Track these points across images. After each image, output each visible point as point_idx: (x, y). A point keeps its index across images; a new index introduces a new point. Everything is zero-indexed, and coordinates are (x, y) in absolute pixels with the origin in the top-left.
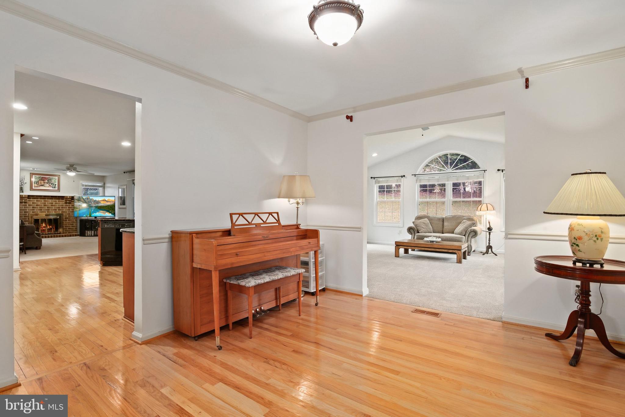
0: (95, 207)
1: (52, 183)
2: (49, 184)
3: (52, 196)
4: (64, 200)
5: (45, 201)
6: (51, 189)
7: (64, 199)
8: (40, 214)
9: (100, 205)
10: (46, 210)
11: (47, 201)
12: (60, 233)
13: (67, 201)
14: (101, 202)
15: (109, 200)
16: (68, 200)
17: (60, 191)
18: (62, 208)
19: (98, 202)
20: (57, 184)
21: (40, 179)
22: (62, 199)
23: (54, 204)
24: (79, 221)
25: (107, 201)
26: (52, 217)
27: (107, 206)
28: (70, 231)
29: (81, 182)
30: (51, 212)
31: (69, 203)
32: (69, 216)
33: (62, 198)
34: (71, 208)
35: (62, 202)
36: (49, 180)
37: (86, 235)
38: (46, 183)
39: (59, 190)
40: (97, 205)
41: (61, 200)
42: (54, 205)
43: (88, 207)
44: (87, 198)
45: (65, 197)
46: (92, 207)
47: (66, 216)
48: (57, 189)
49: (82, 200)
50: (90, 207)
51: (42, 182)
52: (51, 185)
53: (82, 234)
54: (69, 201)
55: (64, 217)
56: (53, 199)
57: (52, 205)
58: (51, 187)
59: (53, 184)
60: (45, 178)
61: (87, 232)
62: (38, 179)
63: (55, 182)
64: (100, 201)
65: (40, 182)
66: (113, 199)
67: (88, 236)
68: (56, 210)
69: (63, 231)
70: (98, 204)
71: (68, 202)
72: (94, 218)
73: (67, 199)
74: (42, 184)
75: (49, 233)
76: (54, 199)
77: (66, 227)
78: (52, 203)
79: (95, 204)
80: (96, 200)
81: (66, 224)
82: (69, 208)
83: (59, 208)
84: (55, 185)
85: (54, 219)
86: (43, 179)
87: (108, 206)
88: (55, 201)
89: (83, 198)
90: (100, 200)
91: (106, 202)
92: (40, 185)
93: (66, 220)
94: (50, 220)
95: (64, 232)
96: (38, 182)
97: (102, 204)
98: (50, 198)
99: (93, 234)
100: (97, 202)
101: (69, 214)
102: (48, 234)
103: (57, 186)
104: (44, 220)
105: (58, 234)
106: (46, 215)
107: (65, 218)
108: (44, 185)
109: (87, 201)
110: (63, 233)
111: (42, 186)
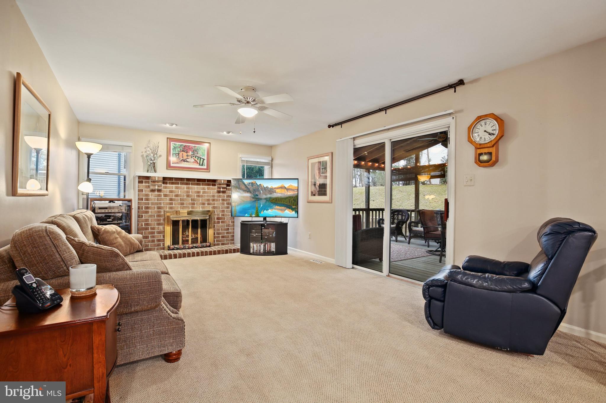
0: (266, 199)
1: (198, 157)
2: (194, 158)
3: (199, 180)
4: (216, 187)
5: (188, 188)
6: (197, 166)
7: (215, 185)
8: (181, 211)
9: (275, 195)
10: (189, 204)
11: (192, 188)
12: (209, 246)
13: (220, 188)
14: (277, 190)
15: (290, 188)
16: (222, 186)
17: (210, 172)
18: (213, 200)
19: (271, 191)
20: (206, 158)
21: (182, 149)
22: (213, 185)
23: (201, 194)
24: (240, 224)
25: (288, 189)
26: (198, 218)
27: (287, 198)
28: (224, 241)
29: (240, 156)
30: (196, 208)
31: (224, 192)
32: (223, 215)
33: (213, 182)
34: (226, 200)
35: (213, 190)
36: (195, 151)
37: (252, 251)
38: (190, 156)
39: (208, 169)
40: (269, 196)
41: (211, 187)
42: (202, 196)
43: (254, 200)
44: (252, 183)
45: (218, 182)
46: (261, 199)
47: (218, 215)
48: (205, 167)
49: (243, 187)
50: (256, 198)
51: (185, 154)
52: (196, 159)
53: (245, 249)
54: (223, 188)
55: (216, 217)
56: (200, 185)
57: (198, 196)
58: (197, 163)
59: (201, 158)
60: (189, 148)
61: (253, 246)
62: (179, 149)
63: (204, 155)
64: (275, 188)
65: (181, 154)
66: (294, 184)
67: (253, 254)
68: (204, 204)
69: (214, 242)
70: (271, 194)
71: (222, 190)
72: (262, 219)
73: (220, 184)
74: (185, 157)
75: (194, 245)
76: (202, 185)
77: (218, 234)
78: (199, 192)
79: (266, 195)
80: (267, 187)
81: (218, 230)
82: (223, 200)
83: (208, 200)
84: (204, 159)
85: (202, 220)
86: (185, 149)
87: (290, 197)
88: (204, 189)
89: (244, 183)
90: (274, 186)
91: (286, 191)
92: (182, 160)
93: (218, 222)
94: (195, 222)
95: (216, 243)
96: (179, 154)
97: (279, 194)
98: (196, 182)
99: (262, 251)
100: (269, 191)
101: (223, 211)
102: (192, 248)
103: (205, 162)
104: (186, 223)
105: (207, 247)
106: (189, 213)
107: (218, 219)
108: (187, 160)
109: (251, 189)
110: (214, 245)
111: (184, 161)
